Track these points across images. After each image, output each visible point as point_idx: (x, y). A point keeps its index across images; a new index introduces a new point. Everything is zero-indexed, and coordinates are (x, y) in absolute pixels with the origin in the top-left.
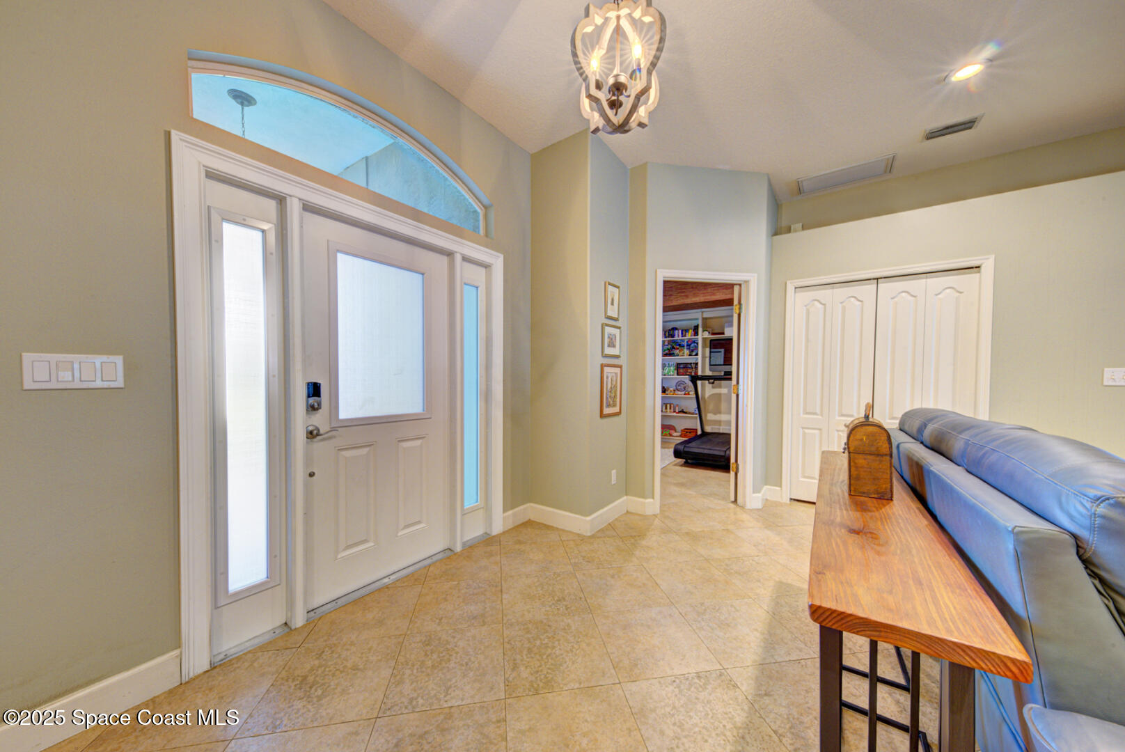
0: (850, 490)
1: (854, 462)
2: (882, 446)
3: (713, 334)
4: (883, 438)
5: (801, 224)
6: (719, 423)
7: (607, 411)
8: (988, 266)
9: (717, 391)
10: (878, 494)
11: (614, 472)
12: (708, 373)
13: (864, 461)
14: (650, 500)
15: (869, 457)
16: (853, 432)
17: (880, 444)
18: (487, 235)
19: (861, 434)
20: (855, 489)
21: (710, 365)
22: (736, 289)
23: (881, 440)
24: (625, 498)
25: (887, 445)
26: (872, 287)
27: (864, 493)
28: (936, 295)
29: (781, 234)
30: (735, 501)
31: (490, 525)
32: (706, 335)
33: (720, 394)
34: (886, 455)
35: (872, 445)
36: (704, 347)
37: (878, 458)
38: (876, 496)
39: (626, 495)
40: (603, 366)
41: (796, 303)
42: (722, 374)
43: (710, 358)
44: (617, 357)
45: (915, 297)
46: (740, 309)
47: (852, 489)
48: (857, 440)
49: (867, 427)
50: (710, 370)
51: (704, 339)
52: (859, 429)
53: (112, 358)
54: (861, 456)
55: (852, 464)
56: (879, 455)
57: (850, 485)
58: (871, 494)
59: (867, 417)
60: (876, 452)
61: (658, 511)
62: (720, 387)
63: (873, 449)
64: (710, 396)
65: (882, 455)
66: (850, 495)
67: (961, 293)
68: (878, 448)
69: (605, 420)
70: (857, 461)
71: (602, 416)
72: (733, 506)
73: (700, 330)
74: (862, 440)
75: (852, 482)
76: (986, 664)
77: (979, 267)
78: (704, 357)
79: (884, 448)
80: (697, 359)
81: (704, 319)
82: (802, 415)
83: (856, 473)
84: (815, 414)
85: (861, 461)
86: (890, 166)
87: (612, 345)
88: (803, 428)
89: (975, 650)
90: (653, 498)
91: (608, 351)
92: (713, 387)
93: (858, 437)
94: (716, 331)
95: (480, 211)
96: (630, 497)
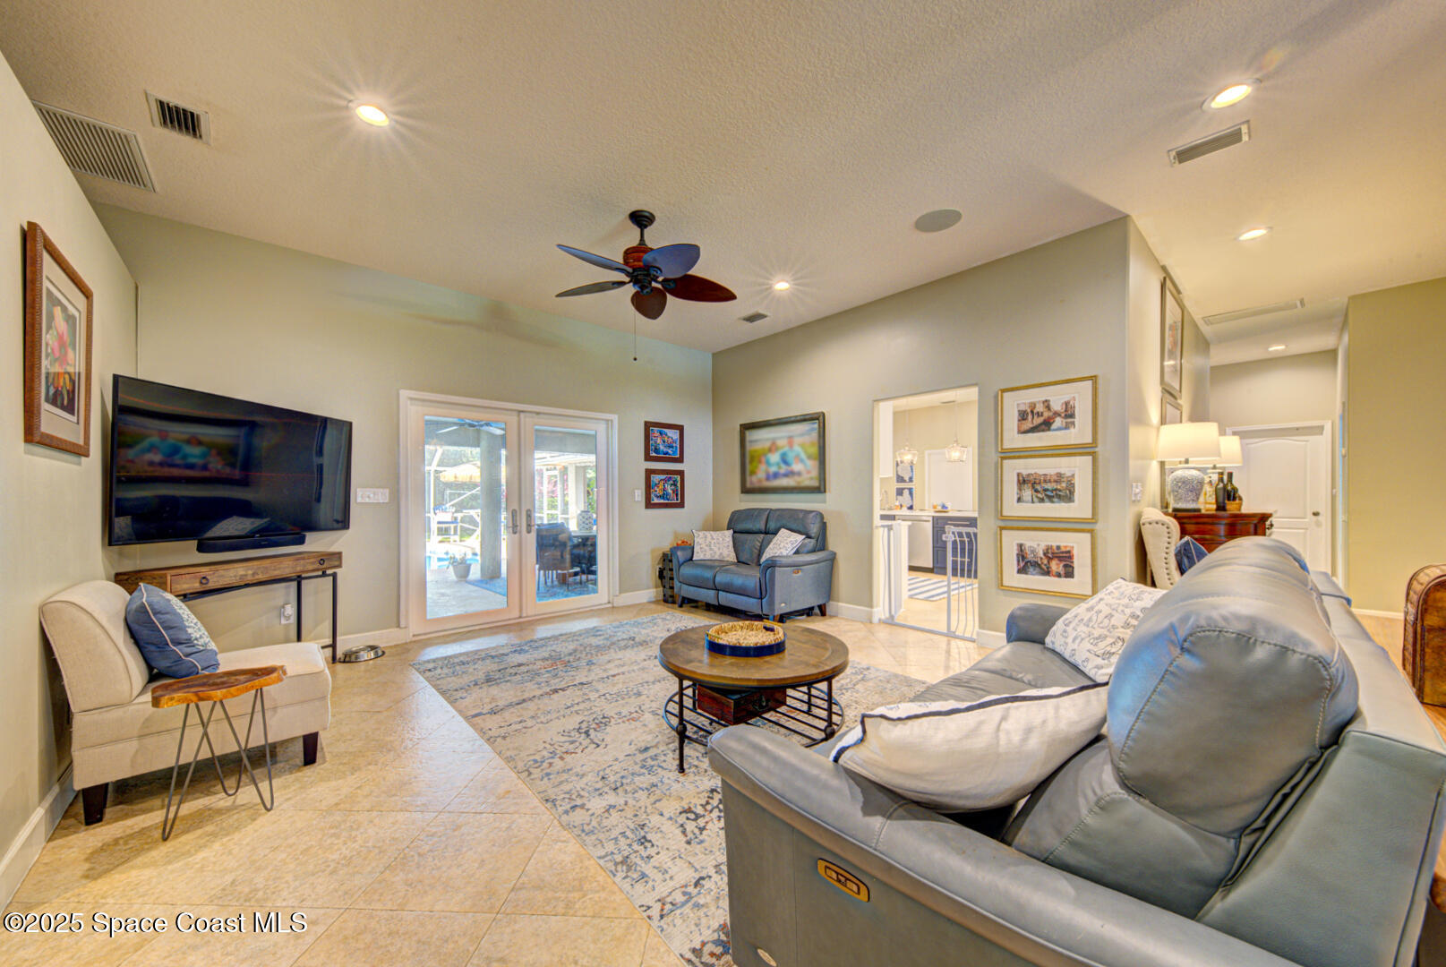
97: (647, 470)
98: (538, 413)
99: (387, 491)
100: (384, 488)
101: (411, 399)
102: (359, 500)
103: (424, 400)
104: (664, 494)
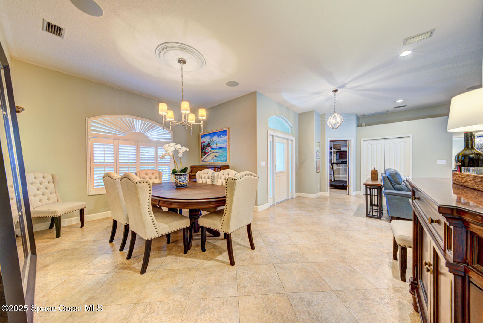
3: (337, 150)
5: (365, 123)
6: (339, 177)
7: (318, 171)
8: (411, 136)
9: (338, 167)
10: (376, 180)
11: (318, 186)
12: (335, 162)
14: (327, 193)
18: (291, 133)
21: (336, 159)
22: (348, 141)
23: (376, 172)
24: (320, 193)
26: (383, 141)
29: (359, 127)
30: (348, 194)
31: (293, 196)
32: (335, 150)
33: (339, 169)
34: (377, 174)
36: (334, 153)
39: (321, 191)
40: (317, 161)
41: (364, 144)
42: (340, 162)
43: (336, 157)
44: (319, 159)
45: (394, 143)
46: (349, 146)
49: (373, 171)
50: (336, 161)
51: (334, 151)
53: (263, 162)
56: (375, 174)
61: (329, 195)
62: (339, 166)
64: (336, 169)
66: (372, 180)
67: (405, 142)
69: (317, 173)
71: (317, 172)
72: (348, 195)
73: (333, 148)
77: (409, 137)
78: (334, 157)
80: (332, 157)
81: (334, 145)
83: (373, 177)
86: (388, 111)
87: (318, 156)
88: (367, 176)
90: (328, 192)
91: (318, 158)
92: (337, 166)
94: (337, 149)
95: (290, 128)
96: (322, 192)
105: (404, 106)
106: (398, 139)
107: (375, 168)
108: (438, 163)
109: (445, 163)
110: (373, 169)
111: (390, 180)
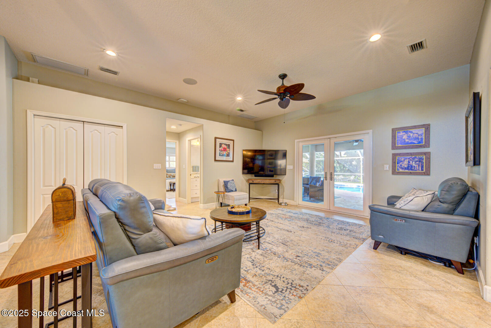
0: (53, 220)
1: (55, 206)
2: (69, 196)
4: (70, 193)
8: (125, 127)
10: (68, 218)
13: (61, 205)
15: (63, 202)
16: (55, 192)
17: (68, 196)
19: (59, 193)
20: (56, 219)
23: (68, 194)
25: (71, 196)
27: (61, 219)
28: (109, 134)
34: (71, 200)
35: (65, 197)
37: (67, 202)
38: (67, 219)
45: (100, 133)
47: (55, 219)
48: (56, 196)
49: (62, 189)
52: (58, 190)
54: (59, 203)
55: (54, 207)
56: (68, 200)
57: (53, 217)
58: (64, 219)
59: (64, 184)
60: (67, 200)
63: (65, 198)
65: (70, 200)
66: (53, 222)
67: (117, 135)
68: (67, 197)
70: (57, 205)
74: (59, 195)
75: (55, 216)
76: (83, 262)
77: (122, 127)
79: (71, 197)
82: (42, 188)
83: (56, 211)
84: (52, 186)
85: (59, 205)
86: (87, 73)
89: (79, 260)
93: (57, 194)
97: (393, 154)
98: (336, 137)
99: (292, 166)
100: (291, 165)
101: (299, 142)
102: (288, 168)
103: (302, 141)
104: (408, 167)
105: (115, 73)
106: (105, 127)
107: (65, 180)
108: (154, 168)
109: (160, 168)
110: (60, 184)
111: (122, 224)
